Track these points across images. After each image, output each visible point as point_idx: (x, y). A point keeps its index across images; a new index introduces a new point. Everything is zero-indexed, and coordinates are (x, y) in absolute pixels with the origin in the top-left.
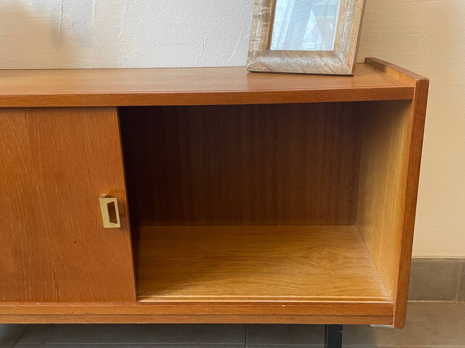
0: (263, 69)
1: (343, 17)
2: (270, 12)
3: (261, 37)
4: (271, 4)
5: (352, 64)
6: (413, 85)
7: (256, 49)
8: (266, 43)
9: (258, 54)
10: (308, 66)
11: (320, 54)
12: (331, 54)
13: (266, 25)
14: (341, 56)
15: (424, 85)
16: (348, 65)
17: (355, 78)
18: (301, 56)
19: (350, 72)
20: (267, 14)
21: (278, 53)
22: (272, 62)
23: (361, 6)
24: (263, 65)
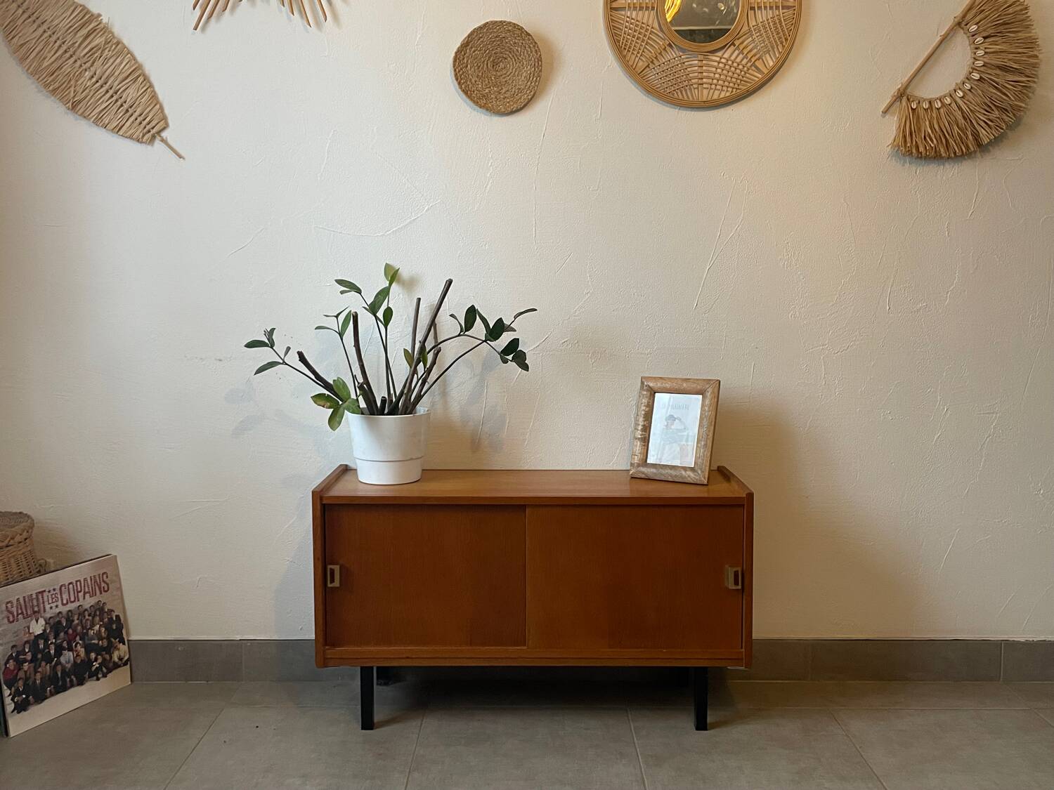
0: (643, 476)
1: (699, 445)
2: (647, 436)
3: (640, 453)
4: (648, 431)
5: (707, 476)
6: (744, 496)
7: (636, 460)
8: (645, 458)
9: (639, 465)
10: (676, 476)
11: (685, 469)
12: (692, 469)
13: (644, 445)
14: (699, 472)
15: (750, 496)
16: (705, 478)
17: (710, 487)
18: (671, 469)
19: (706, 482)
20: (645, 438)
21: (654, 466)
22: (649, 472)
23: (711, 439)
24: (643, 473)
